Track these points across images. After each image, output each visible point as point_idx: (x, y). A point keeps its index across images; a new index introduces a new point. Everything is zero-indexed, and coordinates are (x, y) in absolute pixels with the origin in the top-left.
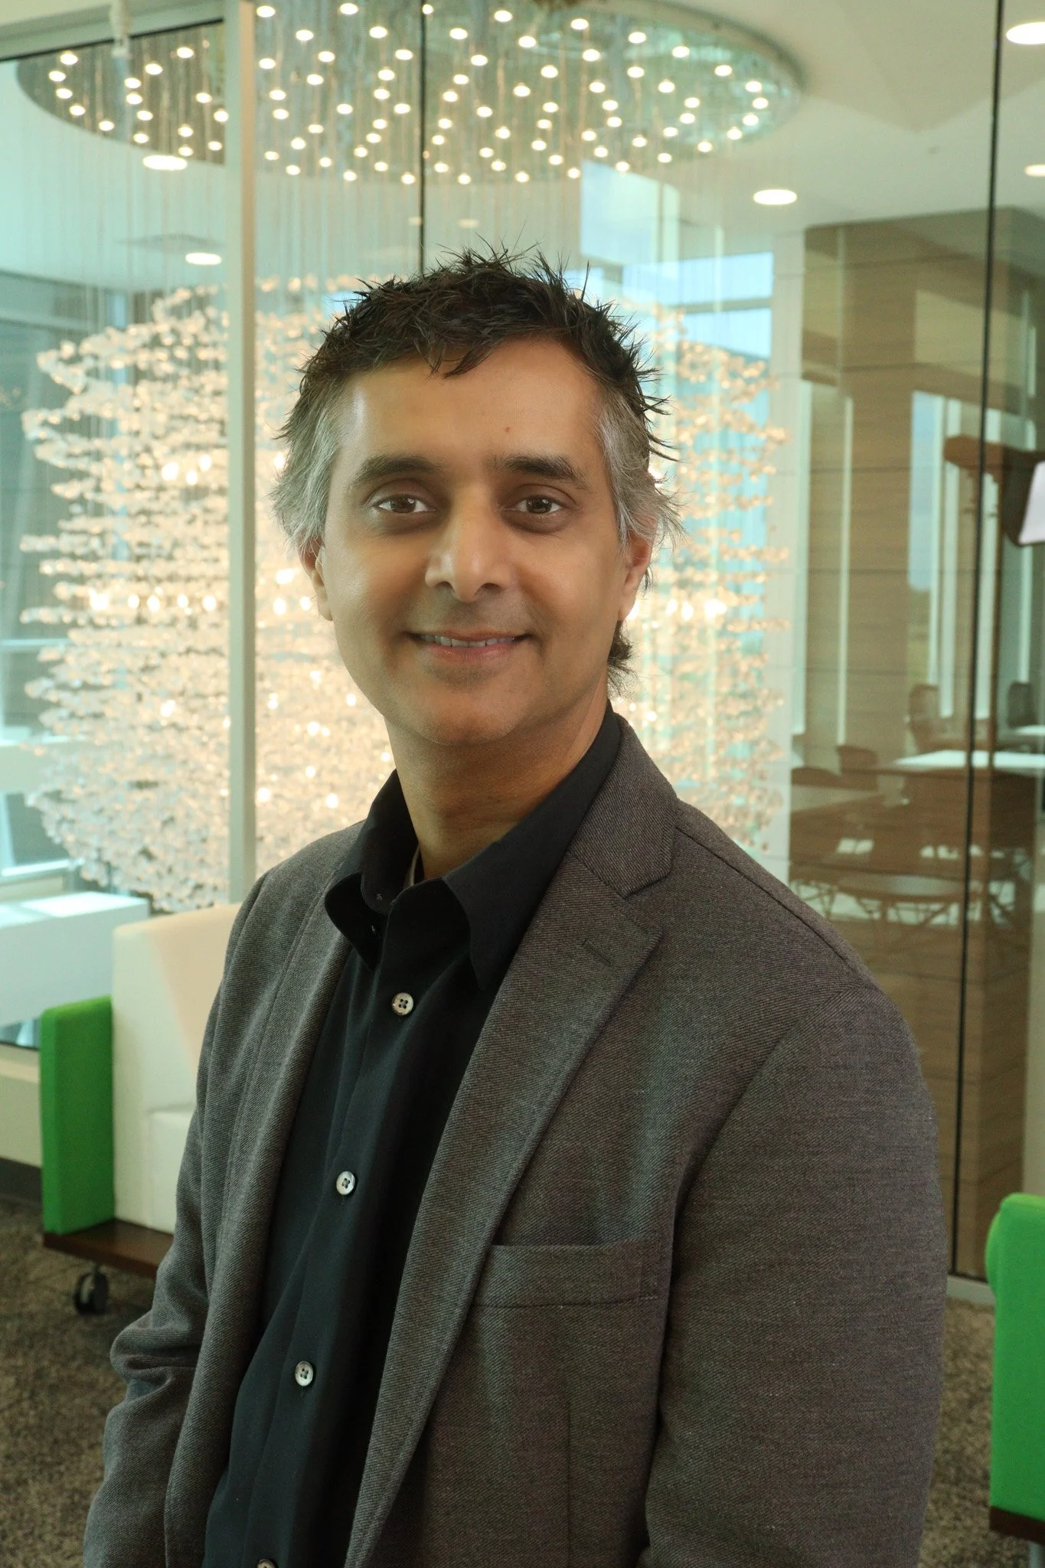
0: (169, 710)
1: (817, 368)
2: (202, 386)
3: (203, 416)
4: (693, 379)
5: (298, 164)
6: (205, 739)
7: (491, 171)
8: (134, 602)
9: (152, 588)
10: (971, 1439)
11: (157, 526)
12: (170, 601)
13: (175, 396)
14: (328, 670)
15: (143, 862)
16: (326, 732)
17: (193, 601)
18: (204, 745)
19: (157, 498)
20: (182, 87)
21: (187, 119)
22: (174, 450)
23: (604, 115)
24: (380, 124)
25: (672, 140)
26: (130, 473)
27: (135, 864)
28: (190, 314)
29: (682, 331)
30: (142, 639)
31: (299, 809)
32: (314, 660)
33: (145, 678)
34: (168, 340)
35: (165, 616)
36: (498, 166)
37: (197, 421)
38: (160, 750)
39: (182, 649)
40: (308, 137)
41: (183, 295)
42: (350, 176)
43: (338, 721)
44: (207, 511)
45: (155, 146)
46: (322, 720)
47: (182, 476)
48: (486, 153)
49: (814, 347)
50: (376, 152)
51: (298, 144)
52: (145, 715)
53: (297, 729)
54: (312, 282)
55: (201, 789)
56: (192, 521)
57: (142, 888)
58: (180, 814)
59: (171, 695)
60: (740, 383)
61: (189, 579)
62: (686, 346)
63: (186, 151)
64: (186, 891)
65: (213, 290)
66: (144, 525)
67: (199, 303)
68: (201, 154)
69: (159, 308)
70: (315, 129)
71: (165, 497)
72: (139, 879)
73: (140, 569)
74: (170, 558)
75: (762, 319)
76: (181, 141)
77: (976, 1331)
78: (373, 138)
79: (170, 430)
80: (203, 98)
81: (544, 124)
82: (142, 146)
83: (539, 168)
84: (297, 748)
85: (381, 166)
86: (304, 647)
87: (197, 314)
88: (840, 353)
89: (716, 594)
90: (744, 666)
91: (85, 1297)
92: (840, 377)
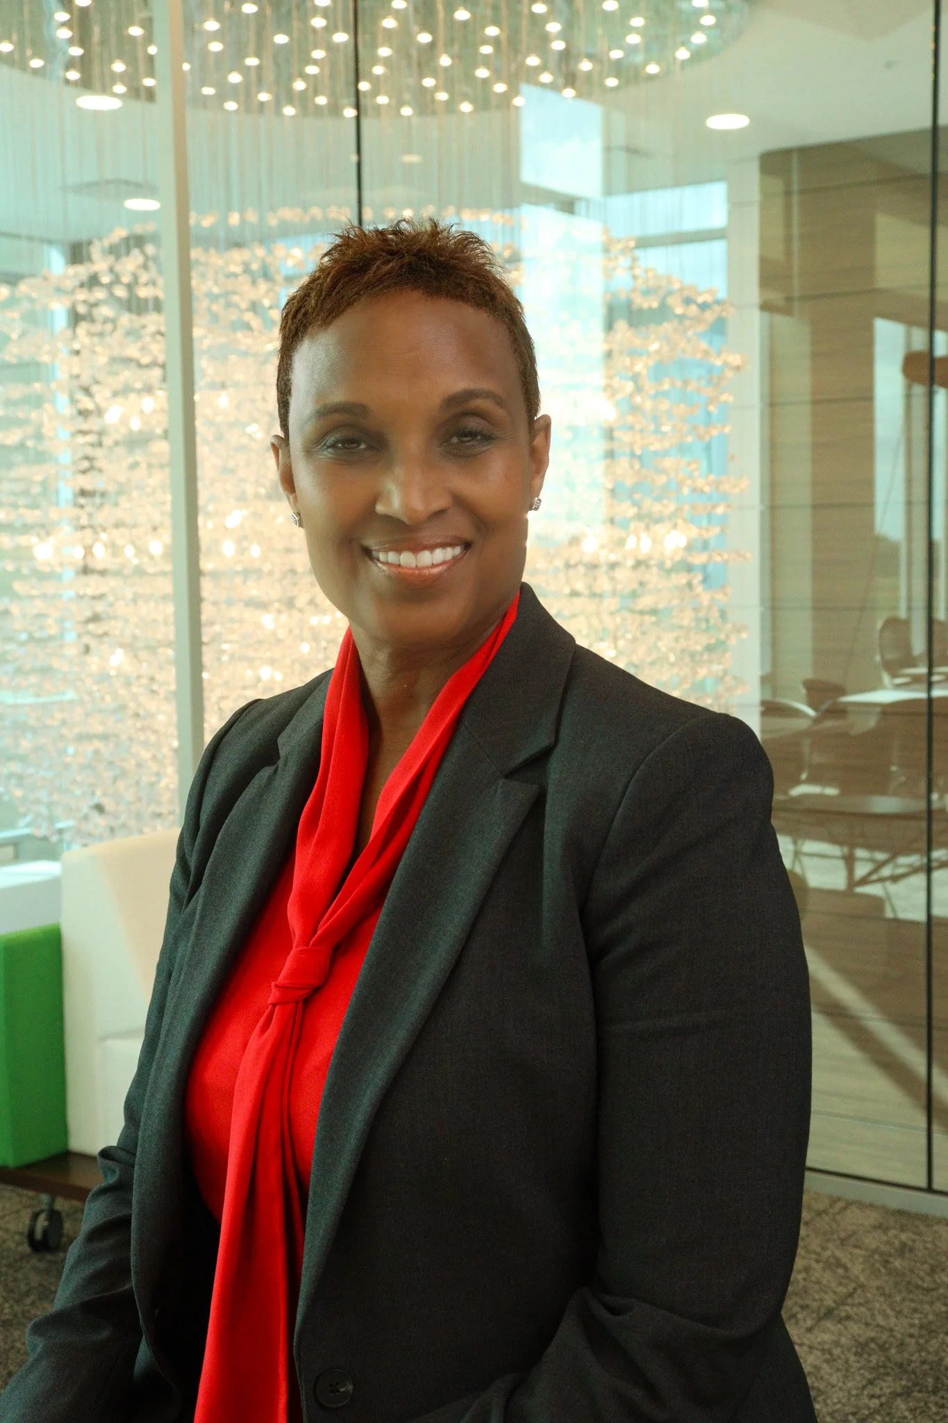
0: (118, 659)
1: (776, 297)
2: (144, 327)
3: (145, 359)
4: (646, 306)
5: (236, 99)
7: (435, 102)
8: (79, 552)
9: (97, 536)
11: (100, 471)
12: (114, 548)
13: (114, 340)
16: (278, 676)
17: (140, 549)
18: (153, 692)
19: (99, 444)
20: (113, 19)
21: (120, 56)
22: (115, 394)
23: (546, 39)
24: (318, 54)
25: (618, 62)
26: (73, 416)
28: (128, 253)
29: (633, 259)
30: (91, 586)
32: (264, 604)
33: (92, 628)
34: (105, 279)
35: (113, 564)
36: (442, 96)
37: (138, 364)
38: (109, 701)
39: (129, 594)
40: (245, 71)
41: (120, 233)
42: (289, 111)
43: (291, 665)
44: (150, 456)
45: (86, 84)
46: (273, 664)
47: (124, 420)
48: (429, 82)
49: (771, 275)
50: (315, 86)
51: (235, 78)
52: (93, 666)
53: (249, 674)
54: (252, 217)
55: (152, 738)
56: (134, 466)
59: (120, 644)
60: (692, 309)
61: (131, 526)
62: (638, 272)
63: (120, 88)
65: (150, 230)
66: (86, 472)
67: (137, 241)
68: (137, 93)
69: (96, 251)
70: (252, 61)
71: (107, 442)
74: (115, 503)
75: (718, 249)
76: (115, 78)
78: (312, 70)
79: (110, 373)
80: (136, 31)
81: (486, 50)
83: (484, 100)
85: (322, 100)
87: (136, 252)
88: (796, 282)
89: (675, 526)
90: (705, 599)
91: (39, 1234)
92: (796, 304)
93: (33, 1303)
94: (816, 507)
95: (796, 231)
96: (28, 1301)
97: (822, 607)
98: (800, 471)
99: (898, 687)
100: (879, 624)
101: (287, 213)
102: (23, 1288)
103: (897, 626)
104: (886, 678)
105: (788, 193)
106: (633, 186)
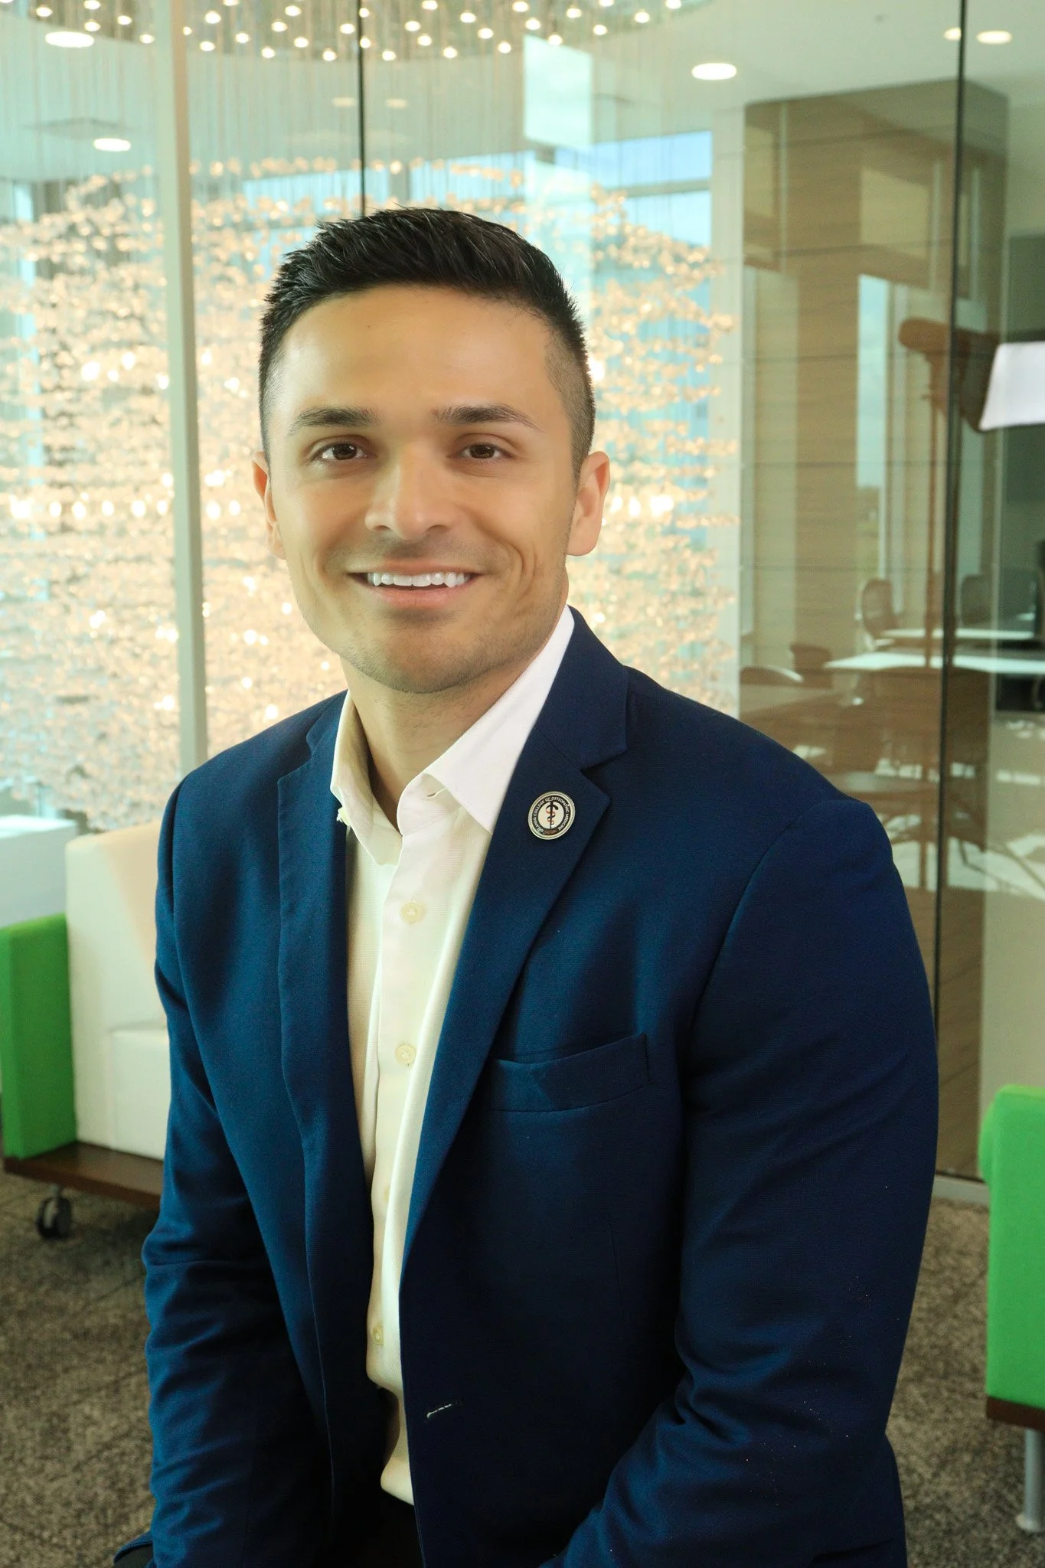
0: (98, 620)
1: (763, 252)
2: (122, 280)
3: (123, 312)
4: (636, 264)
5: (213, 39)
6: (138, 650)
7: (418, 47)
8: (56, 510)
9: (76, 492)
10: (957, 1334)
11: (79, 428)
12: (94, 507)
13: (94, 292)
14: (265, 575)
15: (76, 779)
16: (264, 641)
17: (121, 506)
18: (136, 656)
19: (78, 400)
22: (93, 349)
25: (607, 9)
26: (48, 373)
27: (68, 782)
28: (106, 203)
29: (623, 215)
30: (70, 546)
31: (238, 721)
32: (246, 566)
33: (73, 589)
34: (85, 231)
35: (92, 523)
36: (425, 40)
37: (116, 317)
38: (91, 663)
39: (110, 555)
40: (225, 11)
41: (97, 182)
42: (268, 53)
43: (277, 629)
44: (129, 412)
45: (59, 20)
46: (258, 628)
47: (103, 375)
48: (412, 26)
49: (755, 229)
50: (295, 26)
51: (213, 18)
52: (74, 627)
53: (234, 638)
54: (235, 167)
55: (135, 702)
56: (116, 423)
57: (75, 807)
58: (114, 729)
59: (100, 606)
60: (684, 268)
61: (113, 484)
62: (628, 229)
63: (92, 26)
64: (122, 809)
65: (131, 176)
66: (64, 428)
67: (114, 191)
68: (109, 30)
69: (72, 199)
71: (86, 398)
72: (71, 798)
73: (61, 475)
74: (93, 461)
75: (701, 203)
76: (88, 15)
77: (957, 1228)
78: (293, 11)
79: (88, 329)
82: (49, 20)
83: (469, 44)
84: (234, 657)
85: (301, 42)
86: (239, 552)
87: (115, 202)
88: (784, 236)
89: (662, 490)
90: (693, 564)
91: (48, 1221)
92: (784, 261)
93: (47, 1293)
94: (800, 466)
95: (784, 185)
96: (42, 1289)
97: (807, 568)
98: (785, 429)
99: (883, 649)
100: (862, 586)
101: (271, 164)
102: (36, 1276)
103: (881, 588)
104: (868, 640)
105: (776, 146)
106: (622, 135)
